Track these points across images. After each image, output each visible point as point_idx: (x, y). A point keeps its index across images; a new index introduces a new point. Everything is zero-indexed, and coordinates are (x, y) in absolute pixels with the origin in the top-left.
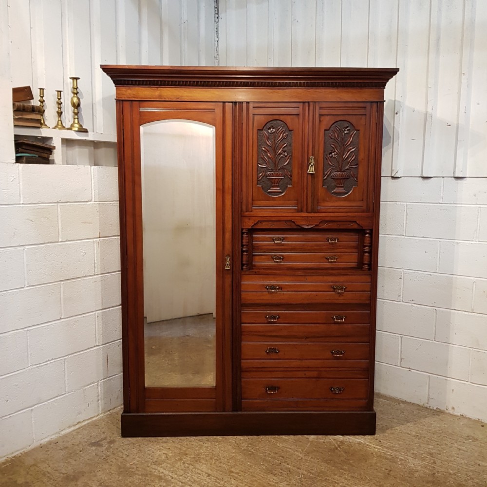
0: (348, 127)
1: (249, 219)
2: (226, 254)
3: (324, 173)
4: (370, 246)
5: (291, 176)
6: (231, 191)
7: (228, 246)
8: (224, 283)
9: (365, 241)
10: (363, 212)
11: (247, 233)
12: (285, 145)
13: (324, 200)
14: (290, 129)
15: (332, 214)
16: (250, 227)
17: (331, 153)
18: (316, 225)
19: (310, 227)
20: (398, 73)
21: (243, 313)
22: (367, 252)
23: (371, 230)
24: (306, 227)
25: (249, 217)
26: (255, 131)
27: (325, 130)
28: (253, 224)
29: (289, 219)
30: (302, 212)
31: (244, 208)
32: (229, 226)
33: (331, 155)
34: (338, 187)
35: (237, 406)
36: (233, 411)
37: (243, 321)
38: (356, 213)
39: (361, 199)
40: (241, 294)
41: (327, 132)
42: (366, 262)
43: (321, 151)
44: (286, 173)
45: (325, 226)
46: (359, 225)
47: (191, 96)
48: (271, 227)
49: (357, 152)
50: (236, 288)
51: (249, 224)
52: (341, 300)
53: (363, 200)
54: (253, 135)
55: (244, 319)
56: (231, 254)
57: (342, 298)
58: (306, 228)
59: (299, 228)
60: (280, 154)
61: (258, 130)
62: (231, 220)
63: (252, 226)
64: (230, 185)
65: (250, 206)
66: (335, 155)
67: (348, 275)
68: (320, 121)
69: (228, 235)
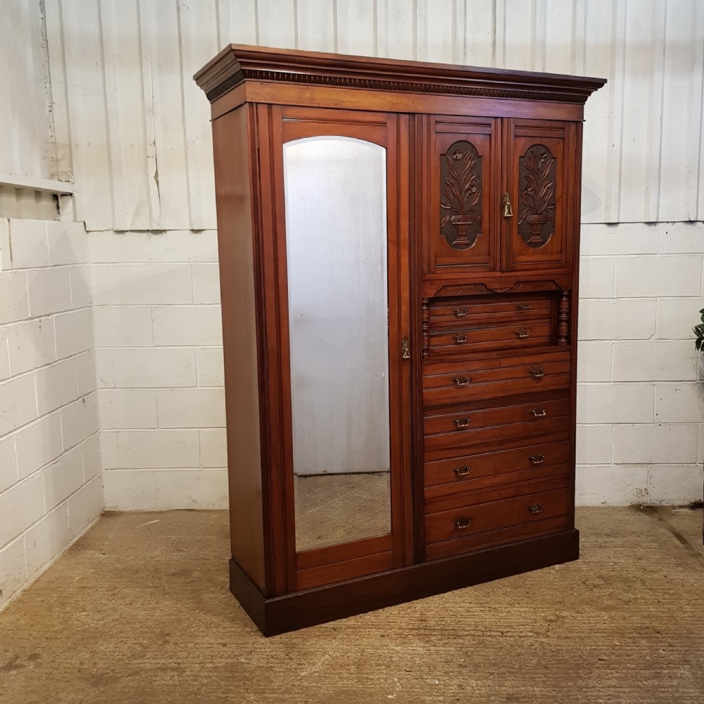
0: (545, 153)
1: (432, 284)
2: (403, 337)
3: (519, 216)
4: (569, 314)
5: (481, 221)
6: (407, 244)
7: (405, 325)
8: (400, 378)
9: (562, 307)
10: (563, 267)
11: (427, 305)
12: (474, 177)
13: (520, 254)
14: (480, 154)
15: (528, 273)
16: (432, 296)
17: (526, 189)
18: (511, 288)
19: (503, 291)
20: (605, 84)
21: (426, 420)
22: (564, 321)
23: (570, 291)
24: (499, 291)
25: (431, 281)
26: (438, 156)
27: (520, 157)
28: (436, 292)
29: (479, 281)
30: (495, 271)
31: (425, 267)
32: (405, 294)
33: (526, 191)
34: (534, 235)
35: (420, 556)
36: (415, 563)
37: (426, 432)
38: (555, 270)
39: (559, 251)
40: (422, 394)
41: (522, 159)
42: (563, 334)
43: (516, 187)
44: (475, 217)
45: (520, 289)
46: (557, 285)
47: (355, 102)
48: (458, 294)
49: (554, 188)
50: (416, 384)
51: (431, 292)
52: (539, 387)
53: (561, 252)
54: (435, 161)
55: (427, 429)
56: (409, 337)
57: (540, 384)
58: (499, 293)
59: (491, 293)
60: (468, 190)
61: (441, 155)
62: (407, 286)
63: (436, 294)
64: (407, 235)
65: (433, 265)
66: (531, 191)
67: (547, 353)
68: (515, 144)
69: (405, 308)
